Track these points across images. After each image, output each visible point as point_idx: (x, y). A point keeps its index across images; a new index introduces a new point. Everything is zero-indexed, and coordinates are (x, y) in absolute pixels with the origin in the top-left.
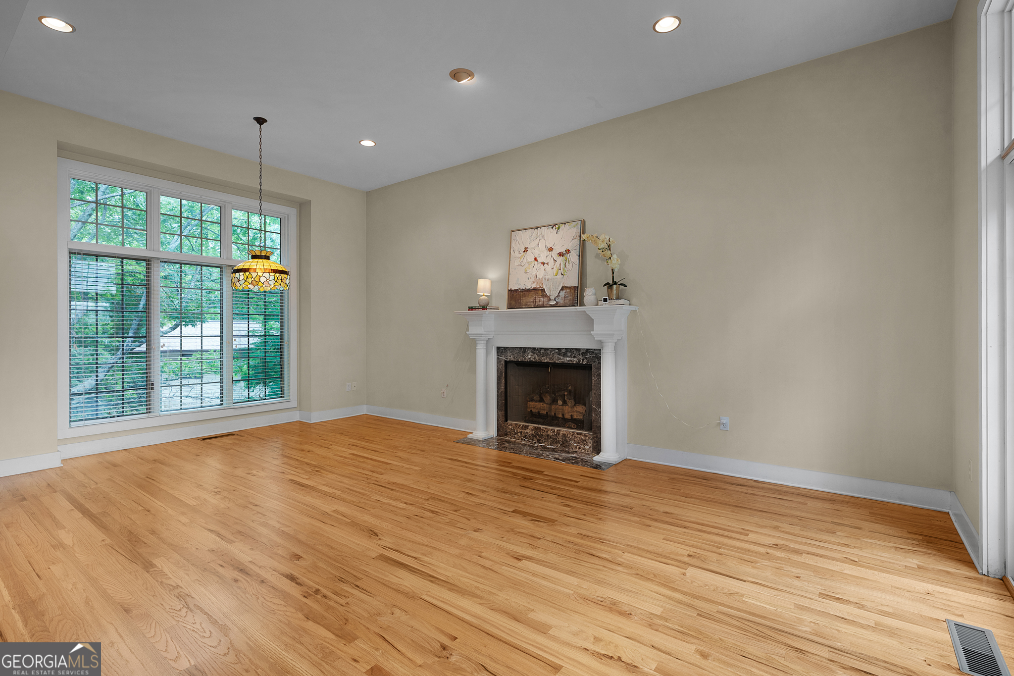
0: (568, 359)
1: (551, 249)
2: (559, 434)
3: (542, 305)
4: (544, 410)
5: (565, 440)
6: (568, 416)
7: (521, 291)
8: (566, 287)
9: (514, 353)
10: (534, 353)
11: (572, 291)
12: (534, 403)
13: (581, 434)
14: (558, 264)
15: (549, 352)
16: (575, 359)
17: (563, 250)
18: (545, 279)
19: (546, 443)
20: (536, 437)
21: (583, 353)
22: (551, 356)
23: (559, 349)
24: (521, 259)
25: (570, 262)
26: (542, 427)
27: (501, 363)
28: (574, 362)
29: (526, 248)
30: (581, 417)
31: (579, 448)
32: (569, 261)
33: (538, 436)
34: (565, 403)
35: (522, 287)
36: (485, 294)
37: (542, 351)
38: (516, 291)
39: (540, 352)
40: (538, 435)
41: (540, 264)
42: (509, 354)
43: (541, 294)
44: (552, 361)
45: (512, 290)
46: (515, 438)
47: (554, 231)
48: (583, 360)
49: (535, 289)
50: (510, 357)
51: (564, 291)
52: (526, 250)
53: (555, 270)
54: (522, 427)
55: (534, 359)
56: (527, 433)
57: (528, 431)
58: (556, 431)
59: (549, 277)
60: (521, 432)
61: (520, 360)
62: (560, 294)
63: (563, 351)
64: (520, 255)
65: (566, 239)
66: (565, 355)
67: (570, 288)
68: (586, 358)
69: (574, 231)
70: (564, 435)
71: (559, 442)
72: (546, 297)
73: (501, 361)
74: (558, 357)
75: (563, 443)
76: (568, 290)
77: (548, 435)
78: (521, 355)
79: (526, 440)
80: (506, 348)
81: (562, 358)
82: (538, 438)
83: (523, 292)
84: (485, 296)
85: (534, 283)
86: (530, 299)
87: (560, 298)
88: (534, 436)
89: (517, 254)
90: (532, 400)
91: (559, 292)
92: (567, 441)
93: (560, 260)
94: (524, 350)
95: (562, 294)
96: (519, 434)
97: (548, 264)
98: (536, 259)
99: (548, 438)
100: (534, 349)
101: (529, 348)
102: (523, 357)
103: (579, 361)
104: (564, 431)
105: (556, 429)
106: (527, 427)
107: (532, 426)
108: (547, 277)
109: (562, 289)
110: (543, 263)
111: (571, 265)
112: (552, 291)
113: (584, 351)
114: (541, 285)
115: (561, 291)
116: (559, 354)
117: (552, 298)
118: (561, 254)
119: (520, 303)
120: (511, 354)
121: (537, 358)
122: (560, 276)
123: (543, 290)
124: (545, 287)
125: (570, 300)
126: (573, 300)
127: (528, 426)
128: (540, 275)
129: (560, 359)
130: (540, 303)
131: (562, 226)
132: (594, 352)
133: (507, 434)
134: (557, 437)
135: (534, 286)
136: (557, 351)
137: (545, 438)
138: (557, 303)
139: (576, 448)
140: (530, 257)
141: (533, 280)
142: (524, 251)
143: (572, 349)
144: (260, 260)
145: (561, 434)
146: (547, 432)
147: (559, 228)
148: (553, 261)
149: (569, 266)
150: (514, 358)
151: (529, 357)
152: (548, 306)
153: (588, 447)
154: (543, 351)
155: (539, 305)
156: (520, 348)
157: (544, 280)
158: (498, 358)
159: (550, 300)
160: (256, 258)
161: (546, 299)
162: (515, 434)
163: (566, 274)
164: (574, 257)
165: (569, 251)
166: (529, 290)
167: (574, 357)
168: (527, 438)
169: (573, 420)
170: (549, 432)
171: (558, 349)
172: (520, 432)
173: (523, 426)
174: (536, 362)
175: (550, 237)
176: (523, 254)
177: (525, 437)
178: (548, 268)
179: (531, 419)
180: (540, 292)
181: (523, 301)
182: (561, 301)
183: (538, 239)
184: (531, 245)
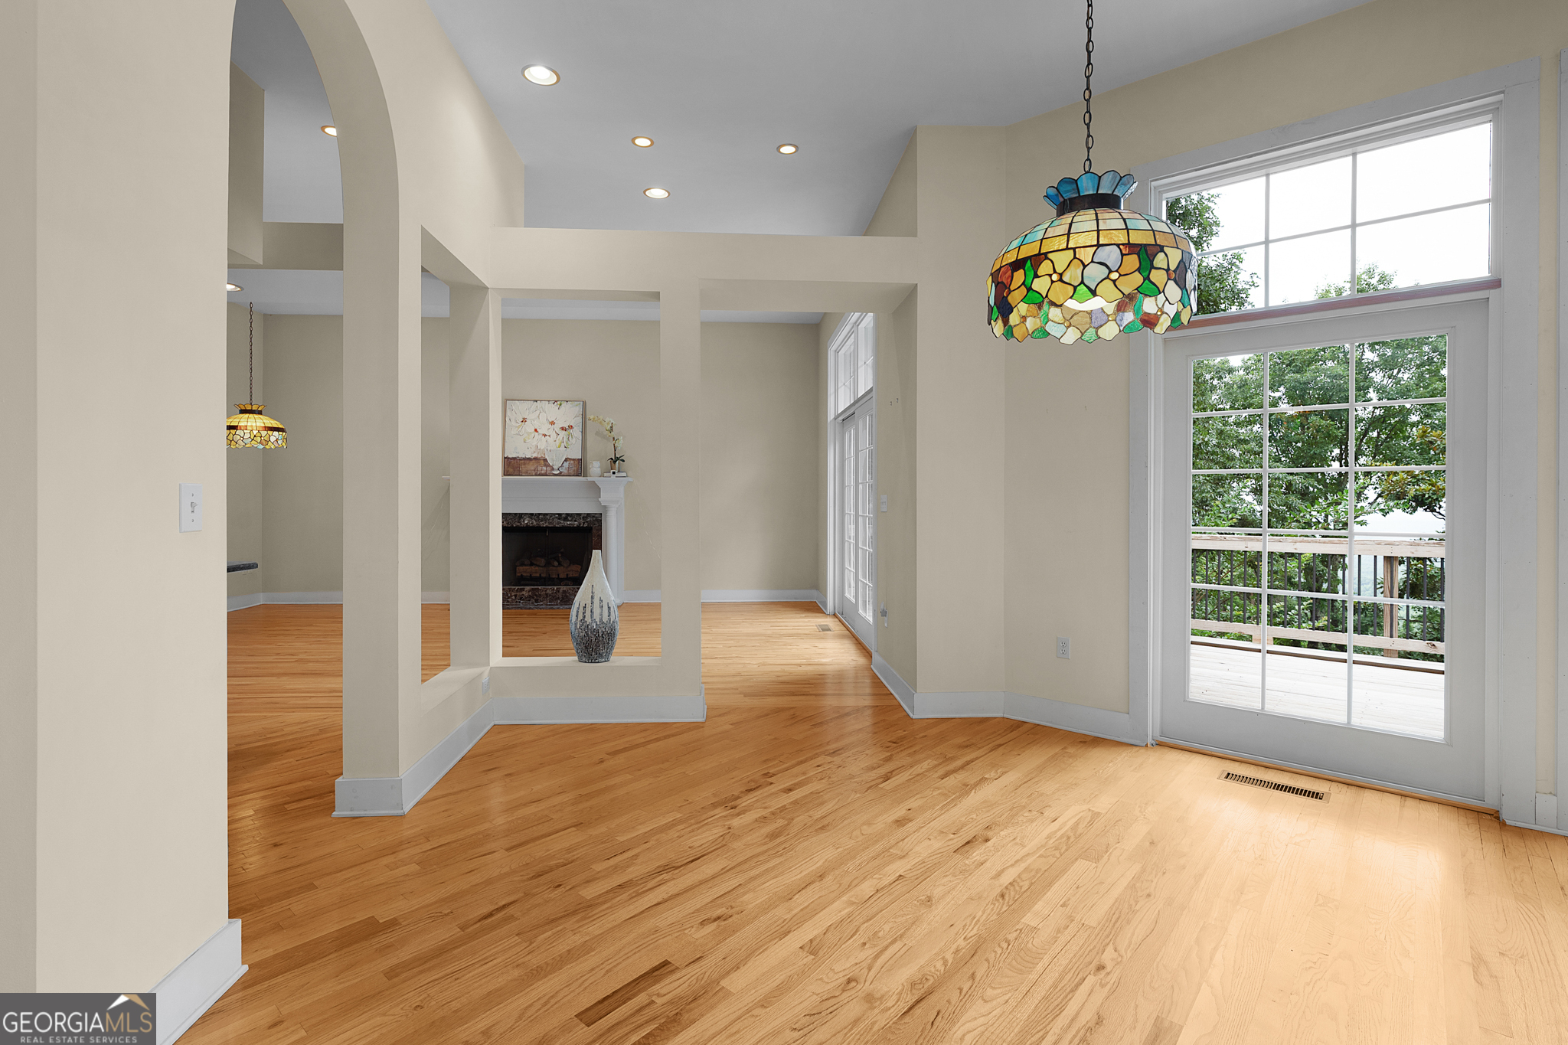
0: (568, 523)
1: (552, 423)
2: (559, 592)
4: (536, 573)
5: (565, 596)
6: (561, 576)
7: (519, 459)
8: (570, 459)
9: (508, 519)
10: (531, 518)
11: (576, 463)
12: (524, 567)
14: (560, 437)
15: (548, 517)
16: (575, 523)
17: (566, 426)
18: (547, 450)
19: (545, 601)
20: (533, 598)
21: (583, 517)
22: (550, 521)
23: (560, 514)
24: (519, 428)
25: (574, 437)
26: (540, 587)
28: (575, 526)
29: (524, 419)
30: (577, 575)
32: (572, 436)
34: (560, 564)
35: (521, 455)
37: (540, 516)
38: (514, 459)
39: (538, 517)
40: (536, 595)
41: (541, 436)
44: (552, 525)
45: (511, 458)
46: (508, 601)
47: (555, 407)
48: (584, 523)
49: (535, 459)
51: (567, 462)
52: (524, 420)
53: (558, 443)
54: (517, 590)
55: (532, 524)
56: (522, 594)
57: (524, 593)
58: (556, 589)
59: (552, 449)
60: (516, 596)
61: (515, 526)
62: (564, 465)
63: (564, 516)
64: (518, 425)
65: (568, 415)
66: (566, 519)
67: (574, 460)
68: (586, 522)
69: (578, 410)
70: (564, 592)
71: (559, 598)
72: (548, 466)
74: (558, 522)
75: (563, 598)
76: (572, 462)
77: (547, 594)
78: (516, 520)
79: (522, 602)
81: (562, 522)
82: (535, 597)
83: (521, 460)
85: (535, 452)
86: (531, 467)
87: (564, 468)
88: (531, 597)
89: (513, 423)
90: (523, 564)
91: (563, 463)
92: (567, 596)
93: (563, 433)
94: (521, 516)
95: (566, 464)
96: (513, 597)
97: (549, 436)
98: (536, 430)
99: (547, 597)
100: (532, 514)
101: (525, 513)
102: (519, 522)
103: (580, 524)
104: (563, 588)
105: (555, 587)
107: (527, 588)
108: (549, 448)
109: (566, 460)
110: (545, 435)
111: (574, 439)
112: (556, 461)
113: (585, 516)
114: (542, 455)
115: (565, 462)
116: (559, 519)
117: (555, 467)
118: (562, 429)
119: (519, 471)
121: (535, 523)
122: (562, 448)
123: (545, 460)
124: (547, 457)
125: (574, 471)
126: (578, 470)
127: (524, 588)
128: (542, 446)
129: (560, 523)
130: (543, 472)
131: (564, 404)
132: (594, 517)
134: (557, 594)
135: (535, 455)
136: (557, 516)
137: (543, 597)
138: (561, 473)
140: (529, 427)
141: (533, 449)
142: (522, 421)
143: (573, 513)
144: (251, 415)
145: (561, 591)
146: (545, 591)
147: (561, 405)
148: (555, 434)
149: (573, 441)
150: (508, 524)
151: (526, 522)
152: (551, 475)
154: (542, 517)
155: (541, 473)
156: (516, 514)
157: (545, 450)
159: (553, 469)
160: (246, 413)
161: (549, 468)
162: (508, 598)
163: (569, 446)
164: (577, 432)
165: (572, 426)
166: (529, 459)
167: (575, 521)
168: (524, 600)
169: (568, 578)
170: (548, 591)
171: (558, 514)
172: (514, 595)
173: (521, 590)
174: (533, 527)
175: (552, 411)
176: (520, 423)
177: (521, 599)
178: (550, 440)
179: (522, 582)
180: (542, 462)
181: (523, 468)
182: (564, 471)
183: (538, 412)
184: (531, 416)
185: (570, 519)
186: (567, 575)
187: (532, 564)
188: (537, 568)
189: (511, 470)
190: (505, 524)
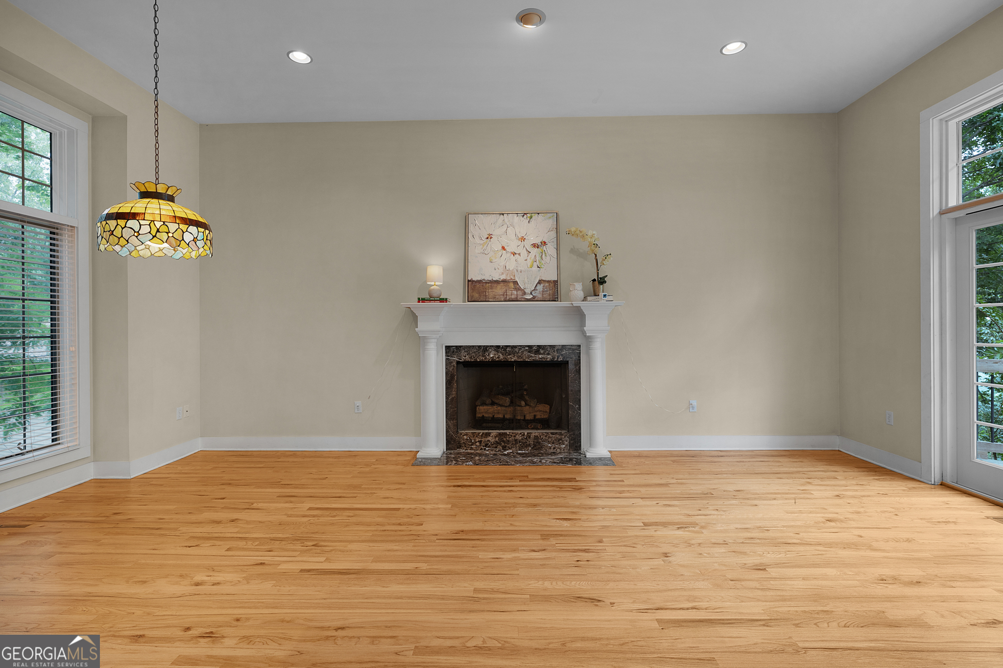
0: (540, 356)
1: (523, 239)
2: (530, 437)
3: (515, 298)
4: (498, 413)
5: (537, 442)
6: (528, 417)
7: (486, 283)
8: (544, 281)
9: (471, 352)
10: (498, 352)
11: (552, 285)
12: (485, 407)
13: (556, 433)
14: (532, 255)
15: (517, 350)
16: (549, 356)
17: (538, 241)
18: (517, 271)
19: (514, 449)
20: (500, 444)
21: (557, 350)
22: (519, 354)
23: (530, 347)
24: (483, 246)
25: (547, 255)
26: (508, 432)
27: (452, 364)
28: (548, 360)
29: (490, 235)
30: (546, 417)
31: (554, 448)
32: (545, 253)
33: (503, 442)
34: (526, 404)
35: (487, 277)
36: (437, 283)
37: (508, 349)
38: (479, 282)
39: (505, 350)
40: (503, 441)
41: (509, 254)
42: (463, 353)
43: (513, 287)
44: (522, 360)
45: (473, 281)
46: (472, 449)
47: (525, 220)
48: (558, 356)
49: (504, 281)
50: (465, 356)
51: (542, 285)
52: (490, 237)
53: (529, 262)
54: (482, 436)
55: (498, 358)
56: (489, 441)
57: (490, 438)
58: (526, 434)
59: (523, 269)
60: (480, 442)
61: (478, 360)
62: (537, 288)
63: (534, 348)
64: (482, 242)
65: (540, 230)
66: (537, 352)
67: (549, 282)
68: (562, 355)
69: (551, 223)
70: (536, 437)
71: (530, 445)
72: (519, 290)
73: (452, 362)
74: (528, 355)
75: (535, 446)
76: (547, 284)
77: (516, 440)
78: (480, 354)
79: (487, 449)
80: (458, 348)
81: (533, 355)
82: (503, 444)
83: (488, 283)
84: (436, 285)
85: (503, 274)
86: (499, 290)
87: (537, 292)
88: (497, 443)
89: (477, 240)
90: (484, 404)
91: (536, 286)
92: (539, 443)
93: (535, 251)
94: (485, 349)
95: (540, 287)
96: (478, 444)
97: (520, 254)
98: (503, 248)
99: (516, 443)
100: (498, 347)
101: (491, 346)
102: (483, 356)
103: (554, 358)
104: (535, 433)
105: (526, 432)
106: (488, 435)
107: (494, 432)
108: (519, 269)
109: (540, 282)
110: (514, 254)
111: (548, 258)
112: (528, 284)
113: (560, 348)
114: (512, 277)
115: (538, 285)
116: (529, 352)
117: (528, 291)
118: (534, 245)
119: (486, 296)
120: (466, 353)
122: (535, 268)
123: (516, 283)
124: (517, 279)
125: (550, 295)
126: (554, 295)
127: (490, 433)
128: (511, 266)
129: (531, 357)
130: (513, 297)
131: (535, 216)
132: (570, 348)
133: (461, 446)
134: (528, 440)
135: (503, 277)
136: (527, 348)
137: (512, 444)
138: (534, 297)
139: (551, 448)
140: (495, 245)
141: (501, 270)
142: (488, 238)
143: (546, 346)
144: (156, 201)
145: (532, 436)
146: (515, 436)
147: (531, 217)
148: (526, 252)
149: (546, 259)
150: (471, 358)
151: (491, 356)
152: (523, 300)
153: (564, 446)
154: (510, 349)
155: (511, 298)
156: (479, 347)
157: (515, 271)
158: (447, 359)
159: (525, 293)
161: (520, 293)
162: (472, 445)
163: (543, 266)
164: (551, 249)
165: (545, 243)
166: (497, 282)
167: (548, 354)
168: (489, 447)
170: (517, 436)
171: (528, 346)
172: (479, 441)
173: (483, 434)
174: (500, 361)
175: (521, 226)
176: (486, 240)
177: (486, 445)
178: (520, 259)
179: (484, 425)
180: (512, 285)
181: (490, 293)
182: (538, 294)
183: (505, 227)
184: (496, 232)
185: (542, 352)
186: (535, 416)
187: (493, 404)
188: (499, 408)
189: (476, 295)
190: (467, 358)
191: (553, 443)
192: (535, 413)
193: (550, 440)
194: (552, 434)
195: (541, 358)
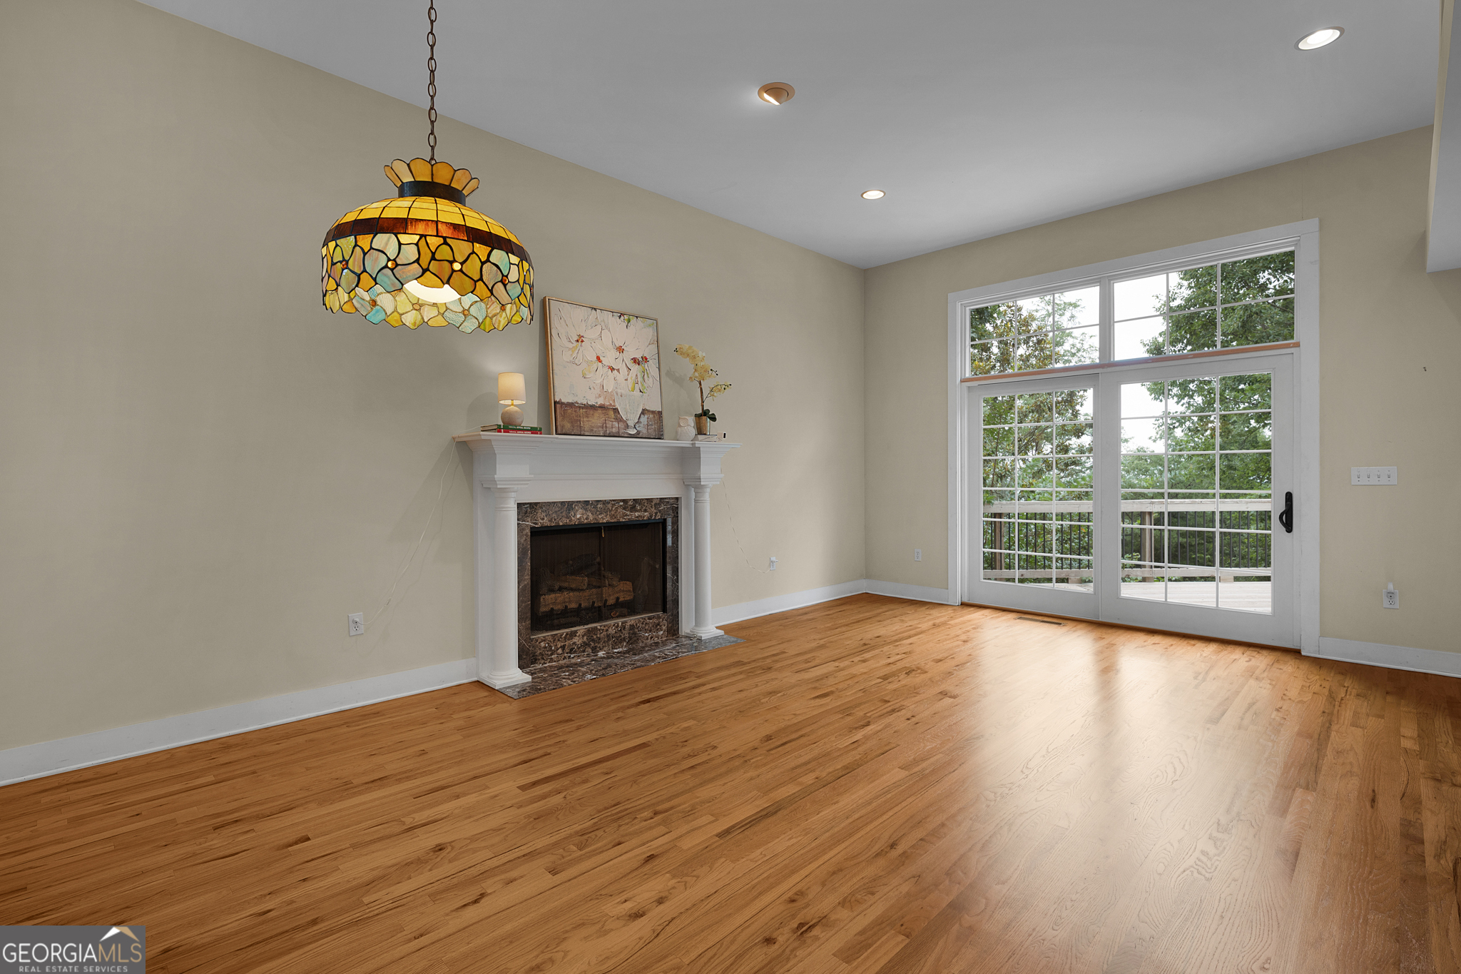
0: (637, 514)
1: (620, 350)
2: (624, 628)
3: (616, 433)
4: (569, 602)
5: (633, 634)
6: (610, 601)
7: (580, 407)
8: (648, 411)
9: (550, 512)
10: (586, 510)
11: (657, 417)
12: (553, 596)
13: (654, 617)
14: (633, 374)
15: (610, 506)
16: (646, 514)
17: (639, 356)
18: (617, 394)
19: (605, 649)
20: (589, 645)
21: (655, 504)
22: (613, 513)
23: (625, 501)
24: (573, 352)
25: (650, 376)
26: (598, 625)
27: (524, 532)
28: (645, 518)
29: (581, 336)
30: (631, 597)
31: (652, 638)
32: (647, 374)
33: (592, 643)
35: (581, 400)
36: (516, 402)
37: (599, 506)
38: (571, 405)
39: (595, 507)
40: (593, 640)
41: (606, 369)
42: (540, 514)
43: (613, 416)
44: (615, 520)
45: (563, 403)
46: (552, 660)
47: (622, 323)
48: (656, 513)
49: (602, 407)
50: (543, 519)
51: (646, 416)
52: (580, 339)
53: (630, 383)
54: (565, 637)
55: (587, 519)
56: (574, 643)
57: (576, 640)
58: (620, 624)
59: (623, 392)
60: (563, 647)
61: (561, 524)
62: (641, 420)
63: (630, 503)
64: (570, 346)
65: (637, 340)
66: (633, 509)
67: (653, 412)
68: (660, 511)
69: (650, 333)
70: (632, 627)
71: (624, 640)
72: (621, 421)
73: (523, 529)
74: (623, 513)
75: (630, 638)
76: (651, 416)
77: (608, 636)
78: (564, 514)
79: (572, 656)
80: (533, 506)
81: (628, 513)
82: (593, 645)
83: (583, 408)
84: (515, 406)
85: (600, 396)
86: (596, 420)
87: (642, 425)
88: (585, 645)
89: (565, 342)
90: (555, 591)
91: (640, 417)
92: (635, 634)
93: (635, 368)
94: (569, 506)
95: (644, 419)
96: (560, 651)
97: (618, 370)
98: (598, 358)
99: (609, 640)
100: (587, 502)
101: (577, 502)
102: (567, 517)
103: (651, 516)
104: (630, 621)
105: (620, 621)
106: (573, 634)
107: (581, 629)
108: (619, 391)
109: (644, 412)
110: (612, 369)
111: (651, 380)
112: (630, 414)
113: (658, 502)
114: (611, 402)
115: (642, 416)
116: (624, 509)
117: (631, 423)
118: (635, 360)
119: (581, 427)
120: (544, 514)
121: (591, 517)
122: (637, 393)
123: (616, 410)
124: (617, 406)
125: (655, 431)
126: (659, 430)
127: (576, 632)
128: (610, 387)
129: (627, 515)
130: (614, 430)
131: (633, 320)
132: (668, 502)
133: (536, 660)
134: (622, 633)
135: (600, 401)
136: (622, 504)
137: (604, 642)
138: (638, 432)
139: (647, 639)
140: (588, 352)
141: (598, 391)
142: (578, 341)
143: (643, 499)
145: (627, 626)
146: (607, 630)
147: (629, 321)
148: (626, 369)
149: (649, 382)
150: (551, 521)
151: (578, 516)
152: (626, 435)
153: (662, 632)
154: (602, 506)
155: (612, 432)
156: (562, 503)
157: (615, 394)
158: (518, 524)
159: (627, 427)
161: (622, 425)
162: (552, 654)
163: (645, 391)
164: (652, 367)
165: (646, 359)
166: (593, 407)
167: (645, 511)
168: (575, 652)
170: (610, 630)
171: (623, 501)
172: (561, 647)
173: (567, 634)
174: (589, 524)
175: (617, 331)
176: (575, 344)
177: (571, 651)
178: (621, 377)
179: (556, 622)
180: (611, 413)
181: (586, 424)
182: (644, 431)
183: (599, 327)
184: (590, 334)
185: (639, 508)
186: (618, 598)
187: (561, 589)
188: (571, 594)
189: (568, 426)
190: (546, 522)
191: (650, 631)
192: (617, 595)
193: (647, 627)
194: (650, 618)
195: (637, 517)
